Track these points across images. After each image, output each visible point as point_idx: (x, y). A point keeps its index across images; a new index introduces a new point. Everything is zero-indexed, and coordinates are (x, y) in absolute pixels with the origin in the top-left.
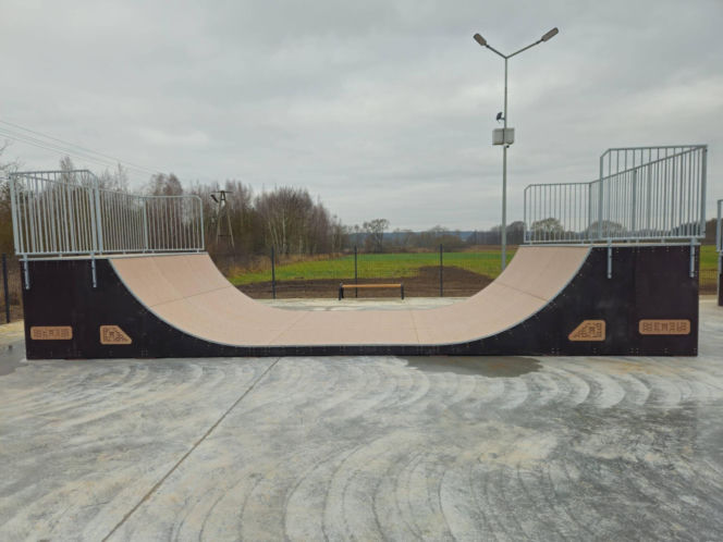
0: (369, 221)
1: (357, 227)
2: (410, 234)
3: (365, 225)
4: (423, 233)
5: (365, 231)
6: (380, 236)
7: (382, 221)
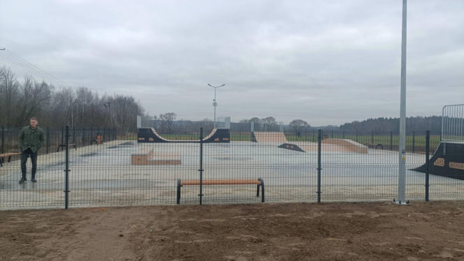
0: (164, 114)
1: (155, 117)
2: (190, 122)
3: (161, 116)
4: (197, 122)
5: (161, 119)
6: (170, 123)
7: (172, 114)
